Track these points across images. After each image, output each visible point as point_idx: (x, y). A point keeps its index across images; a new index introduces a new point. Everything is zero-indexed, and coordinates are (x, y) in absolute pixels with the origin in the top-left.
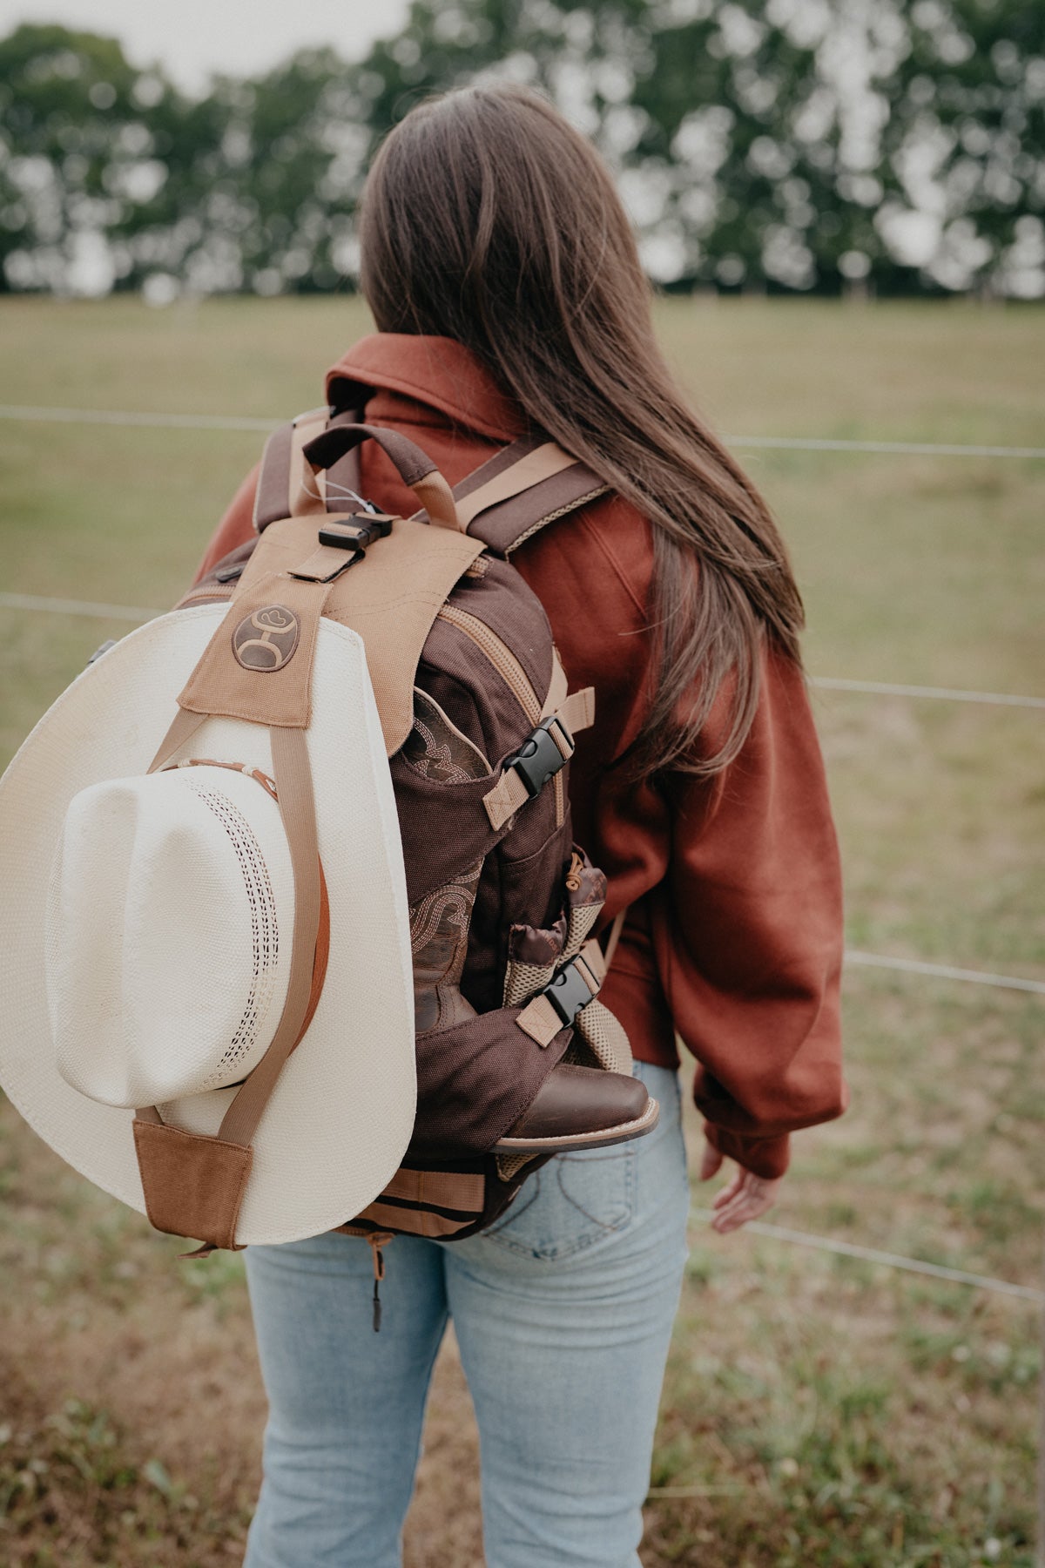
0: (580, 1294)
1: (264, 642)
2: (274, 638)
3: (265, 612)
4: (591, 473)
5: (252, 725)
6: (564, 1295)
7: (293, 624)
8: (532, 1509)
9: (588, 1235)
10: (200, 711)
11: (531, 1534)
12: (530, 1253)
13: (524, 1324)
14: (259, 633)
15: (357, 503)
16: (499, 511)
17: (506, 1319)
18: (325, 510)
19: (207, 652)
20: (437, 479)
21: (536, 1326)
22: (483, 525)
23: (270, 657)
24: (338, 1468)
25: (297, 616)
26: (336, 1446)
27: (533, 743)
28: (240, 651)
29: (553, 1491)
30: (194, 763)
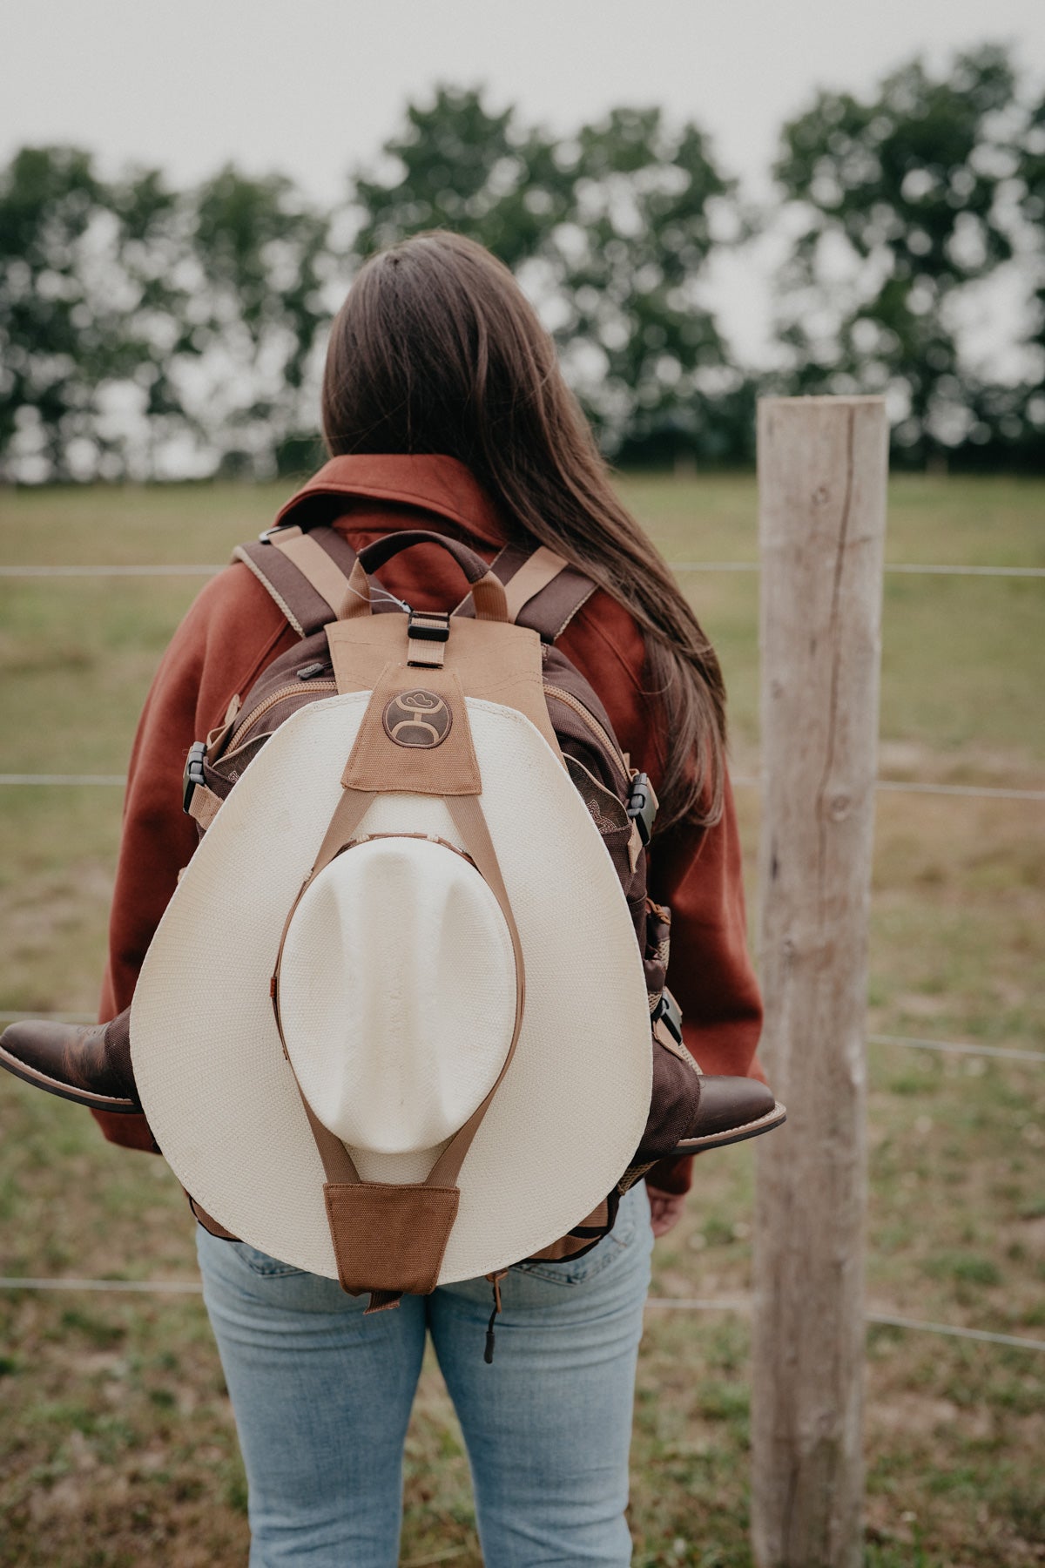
0: (593, 1314)
1: (417, 722)
2: (425, 718)
3: (407, 696)
4: (582, 575)
5: (424, 797)
6: (581, 1317)
7: (441, 704)
8: (554, 1526)
9: (608, 1254)
10: (369, 789)
11: (557, 1549)
12: (565, 1279)
13: (544, 1353)
14: (411, 716)
15: (395, 604)
16: (534, 603)
17: (524, 1352)
18: (371, 612)
19: (360, 736)
20: (491, 576)
21: (555, 1352)
22: (530, 615)
23: (427, 735)
24: (350, 1538)
25: (442, 697)
26: (346, 1517)
27: (640, 797)
28: (394, 733)
29: (573, 1504)
30: (372, 837)
